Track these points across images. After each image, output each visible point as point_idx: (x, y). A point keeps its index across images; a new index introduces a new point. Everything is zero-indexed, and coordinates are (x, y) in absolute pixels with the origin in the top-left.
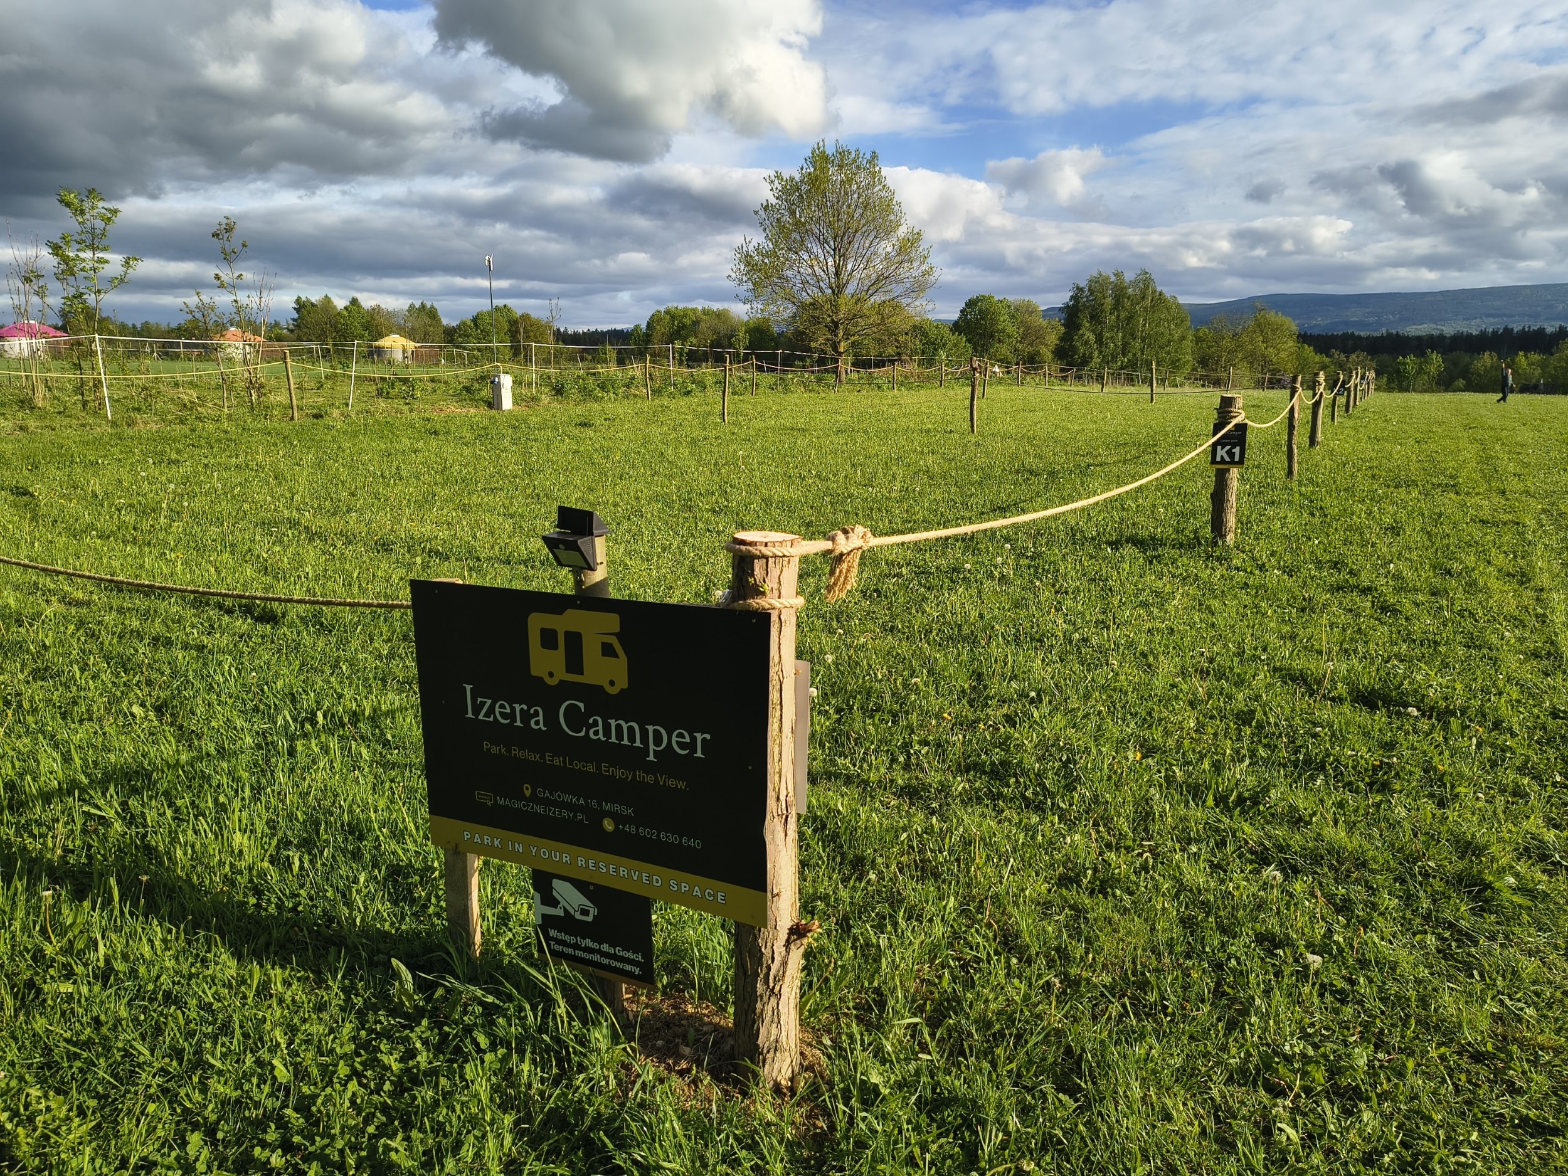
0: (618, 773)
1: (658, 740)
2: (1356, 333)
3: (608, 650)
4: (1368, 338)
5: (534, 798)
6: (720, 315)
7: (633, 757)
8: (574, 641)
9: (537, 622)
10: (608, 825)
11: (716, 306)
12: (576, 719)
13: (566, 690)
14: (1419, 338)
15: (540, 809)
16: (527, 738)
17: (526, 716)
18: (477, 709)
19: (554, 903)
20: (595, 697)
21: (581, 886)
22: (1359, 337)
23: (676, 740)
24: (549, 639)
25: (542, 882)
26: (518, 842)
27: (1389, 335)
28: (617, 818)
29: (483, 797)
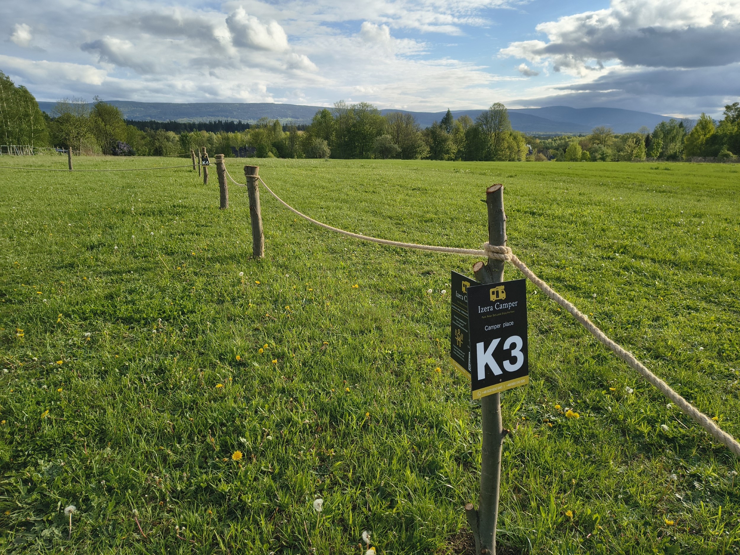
2: (156, 121)
4: (162, 123)
22: (158, 123)
27: (171, 123)
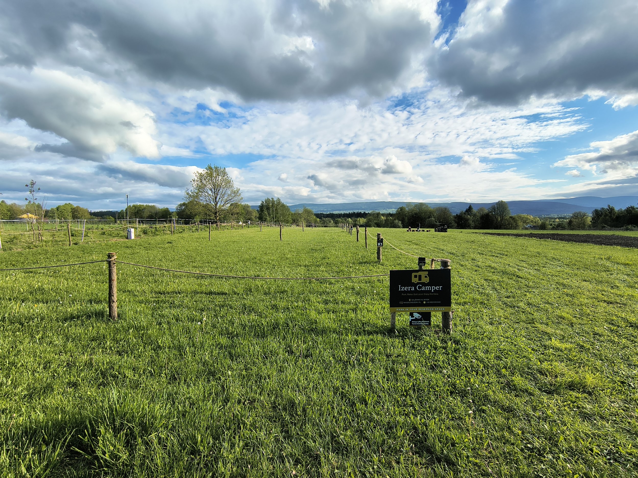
0: (426, 294)
1: (434, 288)
3: (426, 277)
5: (411, 301)
6: (153, 207)
7: (430, 291)
8: (420, 276)
9: (413, 274)
10: (424, 302)
11: (150, 204)
12: (420, 288)
13: (418, 283)
14: (337, 214)
15: (412, 302)
16: (411, 292)
17: (410, 289)
18: (401, 289)
19: (413, 317)
20: (424, 284)
21: (418, 313)
23: (437, 288)
24: (416, 276)
25: (411, 314)
26: (407, 309)
28: (426, 301)
29: (401, 303)
